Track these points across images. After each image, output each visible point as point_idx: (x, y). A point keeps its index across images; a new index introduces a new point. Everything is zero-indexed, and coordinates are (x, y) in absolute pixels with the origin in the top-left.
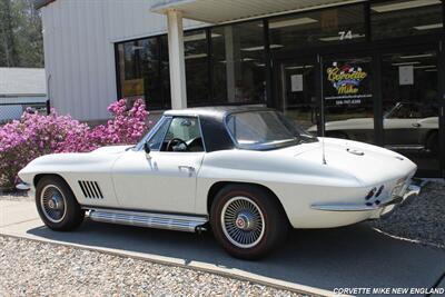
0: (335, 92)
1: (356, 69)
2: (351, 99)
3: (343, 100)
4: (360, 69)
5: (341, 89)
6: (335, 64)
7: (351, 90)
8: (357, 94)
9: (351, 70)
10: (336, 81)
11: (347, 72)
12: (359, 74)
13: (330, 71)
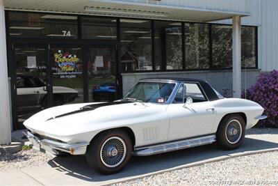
1: (73, 56)
2: (70, 75)
3: (65, 75)
4: (75, 56)
5: (64, 68)
6: (60, 51)
7: (70, 69)
8: (74, 71)
9: (70, 56)
10: (61, 63)
11: (67, 57)
12: (75, 59)
13: (56, 56)
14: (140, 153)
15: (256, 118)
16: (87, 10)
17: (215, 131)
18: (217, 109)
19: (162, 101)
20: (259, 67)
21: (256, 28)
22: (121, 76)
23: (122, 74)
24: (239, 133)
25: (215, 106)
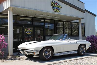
0: (26, 34)
1: (31, 30)
2: (30, 36)
6: (27, 28)
7: (30, 34)
8: (31, 35)
9: (30, 30)
10: (27, 32)
11: (29, 30)
14: (55, 55)
15: (89, 46)
16: (36, 15)
17: (77, 49)
18: (77, 43)
19: (61, 39)
20: (85, 36)
21: (84, 24)
22: (45, 37)
23: (46, 36)
24: (84, 50)
25: (77, 42)
